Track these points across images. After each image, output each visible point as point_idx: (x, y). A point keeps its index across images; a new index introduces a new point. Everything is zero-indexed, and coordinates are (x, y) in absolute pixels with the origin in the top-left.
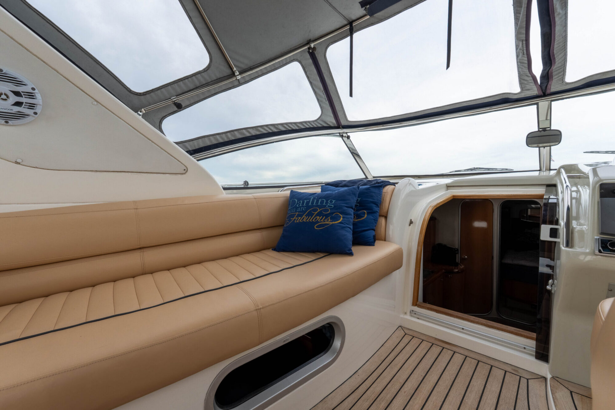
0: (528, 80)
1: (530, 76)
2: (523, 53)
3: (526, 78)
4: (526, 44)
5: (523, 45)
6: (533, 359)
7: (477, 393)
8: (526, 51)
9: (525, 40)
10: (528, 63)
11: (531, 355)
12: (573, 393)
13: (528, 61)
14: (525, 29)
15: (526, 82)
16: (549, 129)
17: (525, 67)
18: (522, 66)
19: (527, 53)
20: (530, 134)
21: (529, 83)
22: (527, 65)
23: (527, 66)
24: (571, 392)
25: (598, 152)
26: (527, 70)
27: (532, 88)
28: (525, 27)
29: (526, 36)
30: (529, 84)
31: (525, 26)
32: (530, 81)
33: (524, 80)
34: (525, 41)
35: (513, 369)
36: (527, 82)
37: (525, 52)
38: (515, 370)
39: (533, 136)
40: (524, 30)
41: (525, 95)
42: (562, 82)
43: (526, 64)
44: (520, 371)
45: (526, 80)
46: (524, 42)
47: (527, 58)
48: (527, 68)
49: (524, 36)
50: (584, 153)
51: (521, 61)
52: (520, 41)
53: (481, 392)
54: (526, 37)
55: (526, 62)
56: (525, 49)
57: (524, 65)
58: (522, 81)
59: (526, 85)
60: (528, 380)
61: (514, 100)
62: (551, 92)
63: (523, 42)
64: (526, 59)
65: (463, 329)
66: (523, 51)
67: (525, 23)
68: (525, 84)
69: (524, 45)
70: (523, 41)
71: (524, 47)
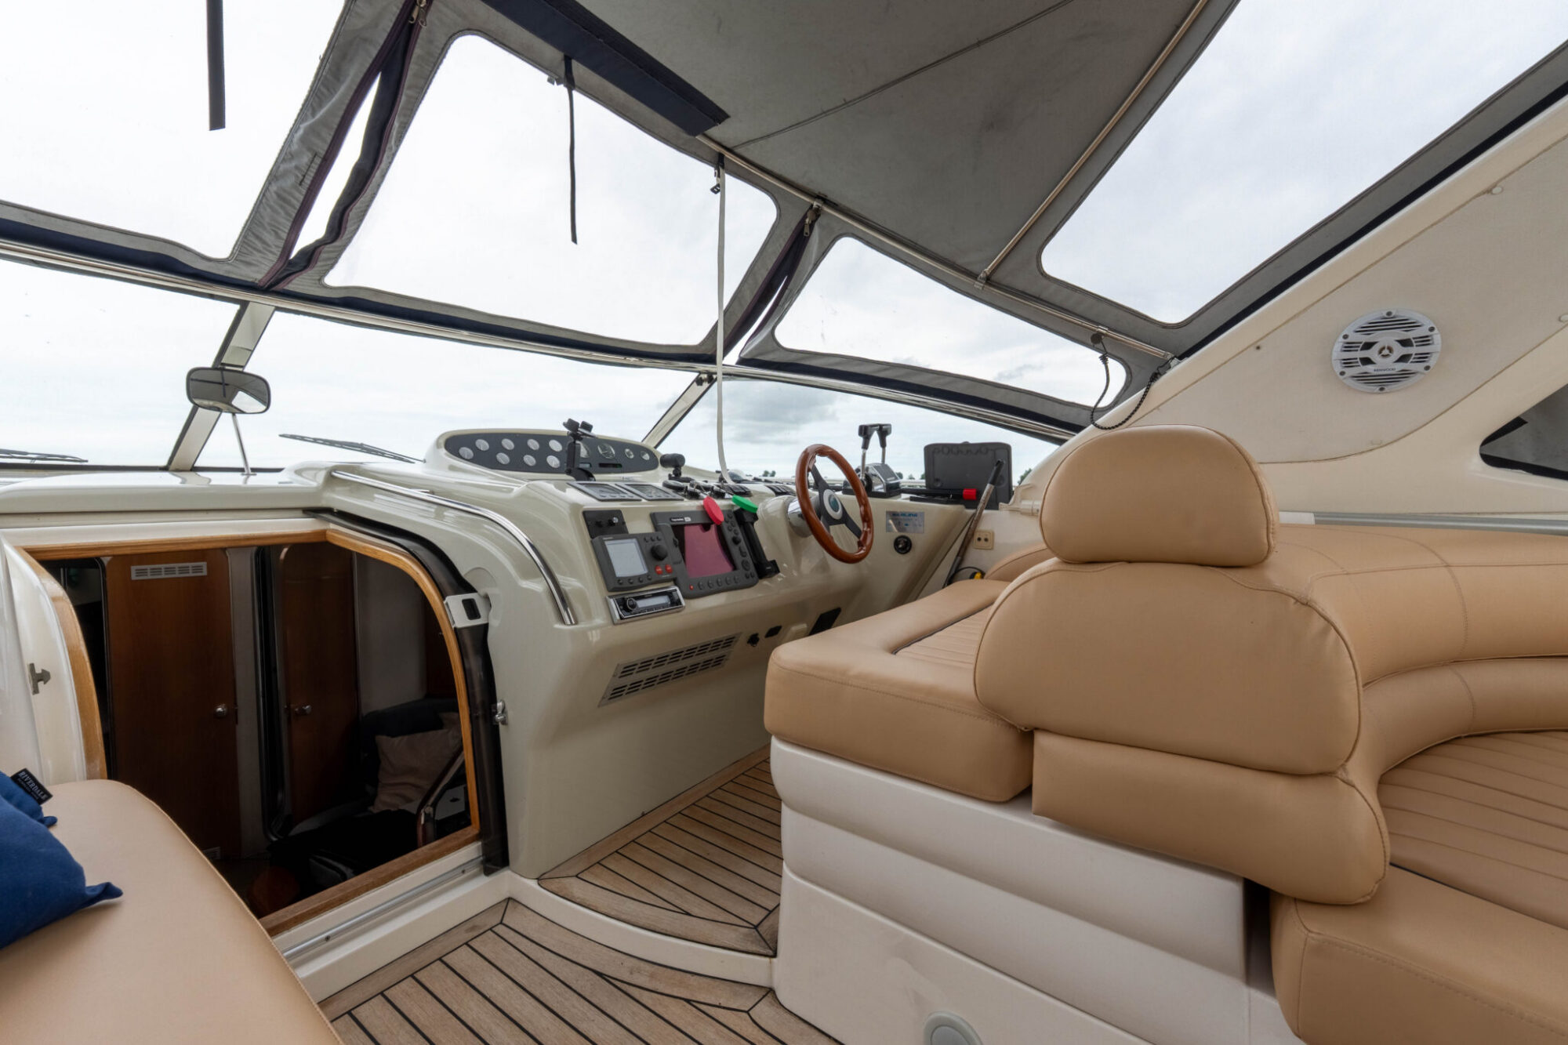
0: (270, 243)
1: (284, 236)
2: (302, 180)
3: (269, 237)
4: (320, 166)
5: (311, 163)
6: (484, 880)
7: (498, 1022)
8: (312, 181)
9: (322, 156)
10: (300, 207)
11: (474, 876)
12: (579, 876)
13: (302, 204)
14: (332, 133)
15: (259, 245)
16: (240, 369)
17: (287, 213)
18: (281, 207)
19: (310, 186)
20: (197, 372)
21: (267, 250)
22: (296, 211)
23: (294, 215)
24: (577, 876)
25: (302, 439)
26: (289, 224)
27: (259, 264)
28: (334, 130)
29: (329, 149)
30: (265, 254)
31: (335, 126)
32: (274, 250)
33: (257, 237)
34: (320, 160)
35: (467, 931)
36: (265, 246)
37: (308, 181)
38: (473, 928)
39: (200, 378)
40: (330, 135)
41: (229, 272)
42: (318, 278)
43: (295, 208)
44: (477, 921)
45: (264, 242)
46: (318, 161)
47: (305, 197)
48: (292, 220)
49: (326, 147)
50: (281, 438)
51: (285, 195)
52: (309, 149)
53: (499, 1013)
54: (327, 152)
55: (298, 205)
56: (312, 175)
57: (285, 205)
58: (252, 238)
59: (255, 252)
60: (501, 923)
61: (191, 272)
62: (284, 290)
63: (315, 157)
64: (301, 198)
65: (327, 938)
66: (304, 176)
67: (337, 120)
68: (255, 249)
69: (315, 167)
70: (315, 155)
71: (311, 169)
